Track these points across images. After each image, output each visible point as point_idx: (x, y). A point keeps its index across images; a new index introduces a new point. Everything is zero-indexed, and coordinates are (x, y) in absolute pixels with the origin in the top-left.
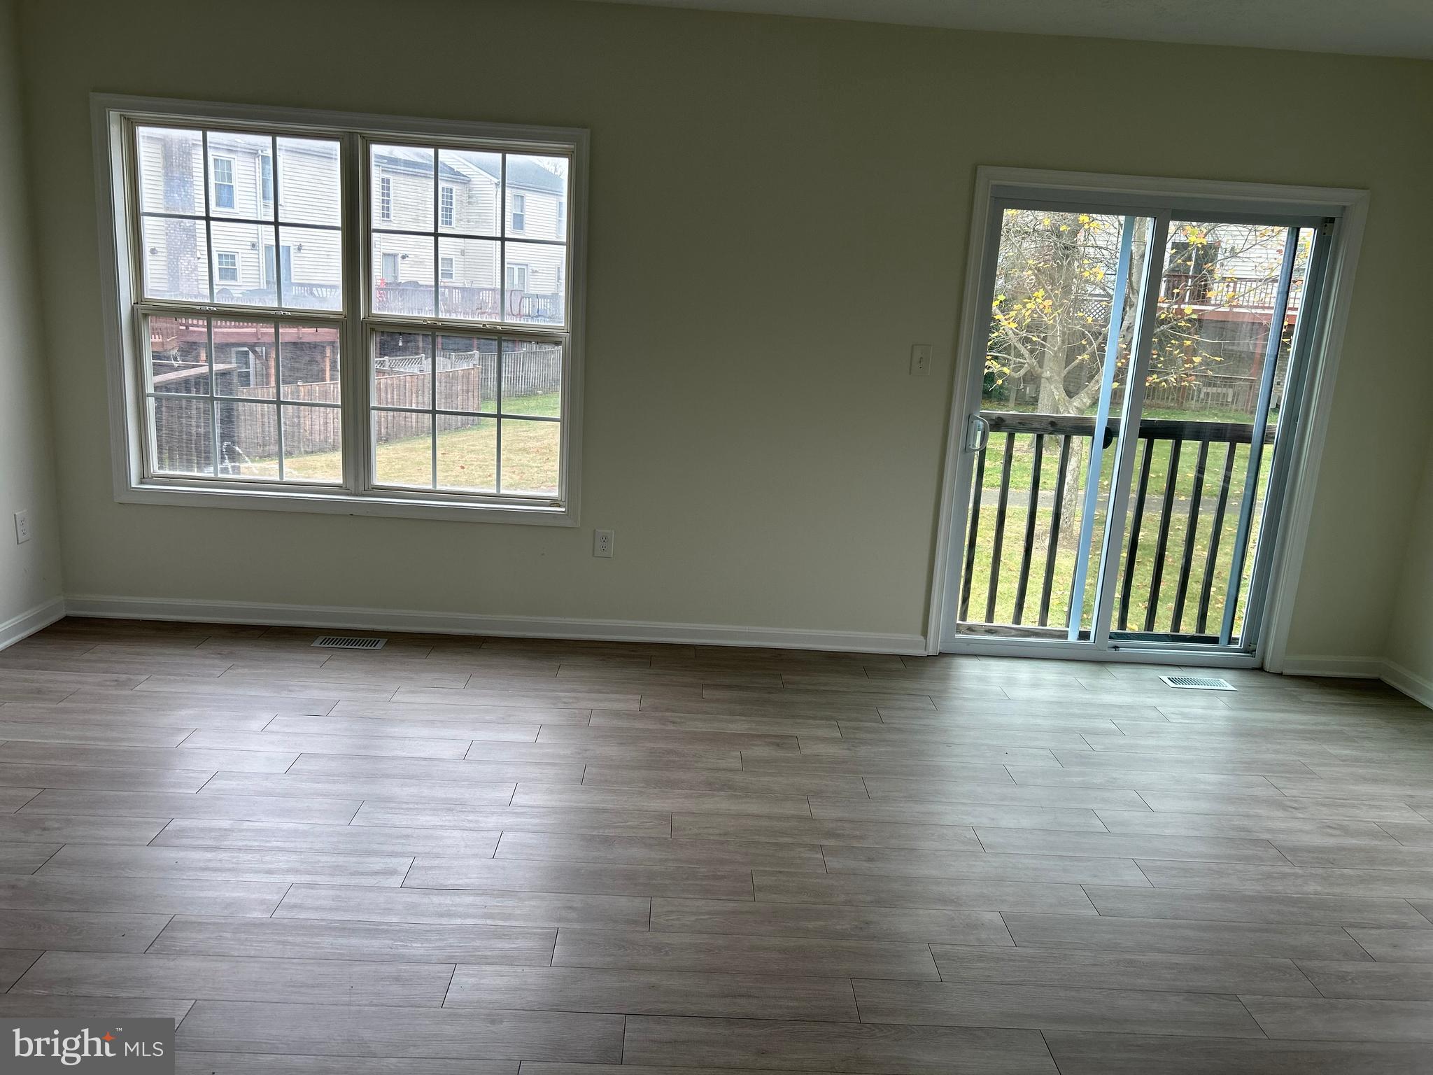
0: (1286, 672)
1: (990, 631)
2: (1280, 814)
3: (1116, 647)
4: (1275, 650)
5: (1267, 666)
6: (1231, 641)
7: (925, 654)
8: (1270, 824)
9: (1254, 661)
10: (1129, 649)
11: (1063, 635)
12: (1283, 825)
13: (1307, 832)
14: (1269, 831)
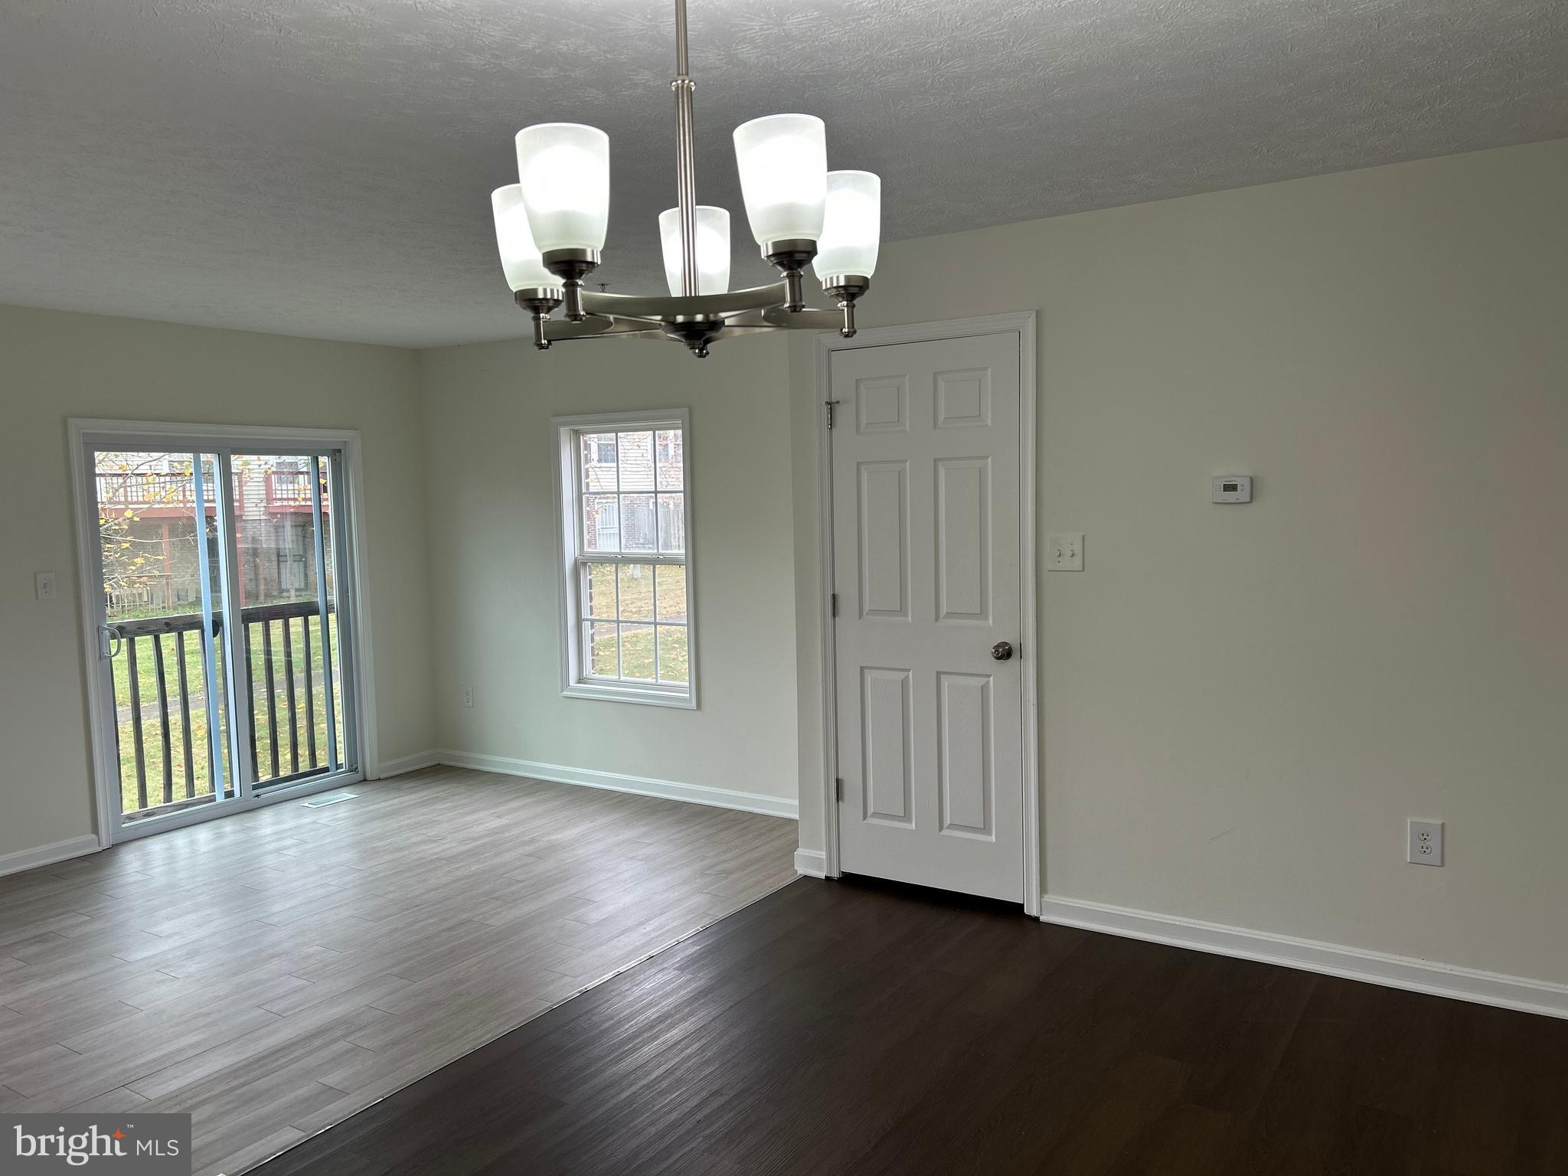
0: (382, 777)
1: (148, 815)
2: (435, 845)
3: (258, 796)
4: (371, 763)
5: (369, 776)
6: (338, 767)
7: (100, 849)
8: (434, 851)
9: (359, 776)
10: (268, 793)
11: (212, 799)
12: (440, 849)
13: (455, 847)
14: (435, 854)
